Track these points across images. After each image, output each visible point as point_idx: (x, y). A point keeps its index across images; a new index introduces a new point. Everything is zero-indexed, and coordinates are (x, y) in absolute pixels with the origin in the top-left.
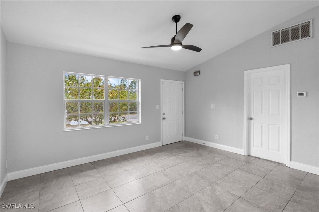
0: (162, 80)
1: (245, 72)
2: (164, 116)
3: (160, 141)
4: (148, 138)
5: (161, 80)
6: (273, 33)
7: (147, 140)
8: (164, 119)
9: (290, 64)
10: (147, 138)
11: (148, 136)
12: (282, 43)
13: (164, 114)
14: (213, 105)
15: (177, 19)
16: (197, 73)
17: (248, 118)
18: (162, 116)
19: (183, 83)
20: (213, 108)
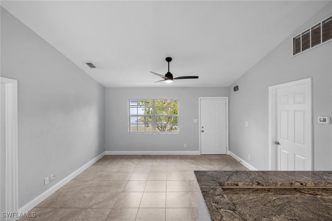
0: (200, 98)
1: (270, 88)
2: (202, 129)
3: (198, 150)
5: (199, 97)
6: (294, 39)
8: (203, 131)
11: (186, 145)
12: (303, 50)
13: (203, 127)
14: (247, 122)
15: (169, 60)
16: (236, 88)
17: (275, 141)
18: (200, 129)
19: (227, 98)
20: (247, 125)
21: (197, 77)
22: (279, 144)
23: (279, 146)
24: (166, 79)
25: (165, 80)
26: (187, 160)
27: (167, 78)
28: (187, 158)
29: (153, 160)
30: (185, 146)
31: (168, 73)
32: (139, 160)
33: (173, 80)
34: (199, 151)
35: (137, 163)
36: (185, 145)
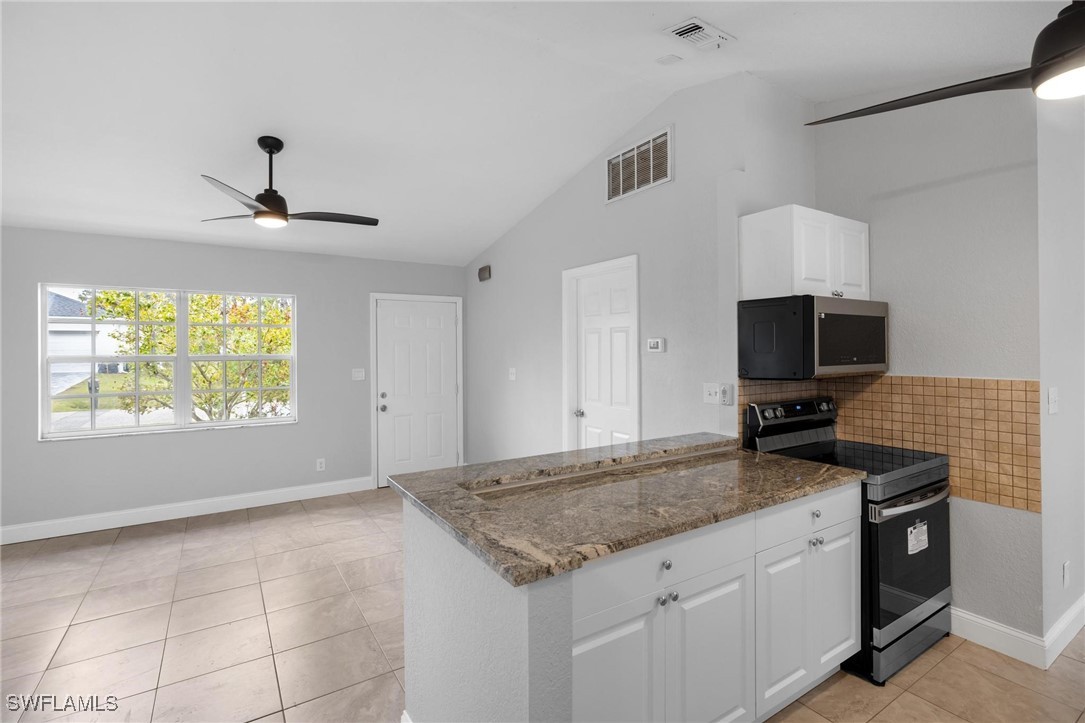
0: (374, 296)
1: (564, 273)
2: (382, 402)
3: (367, 473)
4: (324, 465)
5: (372, 294)
6: (609, 162)
7: (318, 469)
8: (384, 409)
9: (635, 256)
10: (320, 464)
11: (323, 460)
12: (624, 192)
13: (383, 396)
14: (512, 370)
15: (271, 145)
16: (485, 273)
17: (575, 410)
18: (375, 402)
19: (459, 301)
20: (512, 378)
21: (374, 222)
22: (582, 414)
23: (583, 419)
24: (258, 214)
25: (255, 217)
26: (328, 511)
27: (264, 208)
28: (328, 506)
29: (183, 534)
30: (318, 464)
31: (266, 190)
32: (108, 548)
33: (287, 220)
34: (370, 478)
35: (100, 559)
36: (319, 460)
